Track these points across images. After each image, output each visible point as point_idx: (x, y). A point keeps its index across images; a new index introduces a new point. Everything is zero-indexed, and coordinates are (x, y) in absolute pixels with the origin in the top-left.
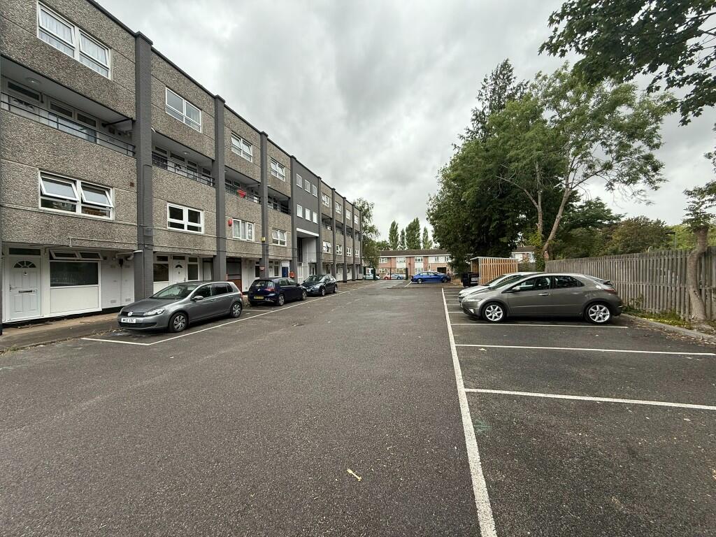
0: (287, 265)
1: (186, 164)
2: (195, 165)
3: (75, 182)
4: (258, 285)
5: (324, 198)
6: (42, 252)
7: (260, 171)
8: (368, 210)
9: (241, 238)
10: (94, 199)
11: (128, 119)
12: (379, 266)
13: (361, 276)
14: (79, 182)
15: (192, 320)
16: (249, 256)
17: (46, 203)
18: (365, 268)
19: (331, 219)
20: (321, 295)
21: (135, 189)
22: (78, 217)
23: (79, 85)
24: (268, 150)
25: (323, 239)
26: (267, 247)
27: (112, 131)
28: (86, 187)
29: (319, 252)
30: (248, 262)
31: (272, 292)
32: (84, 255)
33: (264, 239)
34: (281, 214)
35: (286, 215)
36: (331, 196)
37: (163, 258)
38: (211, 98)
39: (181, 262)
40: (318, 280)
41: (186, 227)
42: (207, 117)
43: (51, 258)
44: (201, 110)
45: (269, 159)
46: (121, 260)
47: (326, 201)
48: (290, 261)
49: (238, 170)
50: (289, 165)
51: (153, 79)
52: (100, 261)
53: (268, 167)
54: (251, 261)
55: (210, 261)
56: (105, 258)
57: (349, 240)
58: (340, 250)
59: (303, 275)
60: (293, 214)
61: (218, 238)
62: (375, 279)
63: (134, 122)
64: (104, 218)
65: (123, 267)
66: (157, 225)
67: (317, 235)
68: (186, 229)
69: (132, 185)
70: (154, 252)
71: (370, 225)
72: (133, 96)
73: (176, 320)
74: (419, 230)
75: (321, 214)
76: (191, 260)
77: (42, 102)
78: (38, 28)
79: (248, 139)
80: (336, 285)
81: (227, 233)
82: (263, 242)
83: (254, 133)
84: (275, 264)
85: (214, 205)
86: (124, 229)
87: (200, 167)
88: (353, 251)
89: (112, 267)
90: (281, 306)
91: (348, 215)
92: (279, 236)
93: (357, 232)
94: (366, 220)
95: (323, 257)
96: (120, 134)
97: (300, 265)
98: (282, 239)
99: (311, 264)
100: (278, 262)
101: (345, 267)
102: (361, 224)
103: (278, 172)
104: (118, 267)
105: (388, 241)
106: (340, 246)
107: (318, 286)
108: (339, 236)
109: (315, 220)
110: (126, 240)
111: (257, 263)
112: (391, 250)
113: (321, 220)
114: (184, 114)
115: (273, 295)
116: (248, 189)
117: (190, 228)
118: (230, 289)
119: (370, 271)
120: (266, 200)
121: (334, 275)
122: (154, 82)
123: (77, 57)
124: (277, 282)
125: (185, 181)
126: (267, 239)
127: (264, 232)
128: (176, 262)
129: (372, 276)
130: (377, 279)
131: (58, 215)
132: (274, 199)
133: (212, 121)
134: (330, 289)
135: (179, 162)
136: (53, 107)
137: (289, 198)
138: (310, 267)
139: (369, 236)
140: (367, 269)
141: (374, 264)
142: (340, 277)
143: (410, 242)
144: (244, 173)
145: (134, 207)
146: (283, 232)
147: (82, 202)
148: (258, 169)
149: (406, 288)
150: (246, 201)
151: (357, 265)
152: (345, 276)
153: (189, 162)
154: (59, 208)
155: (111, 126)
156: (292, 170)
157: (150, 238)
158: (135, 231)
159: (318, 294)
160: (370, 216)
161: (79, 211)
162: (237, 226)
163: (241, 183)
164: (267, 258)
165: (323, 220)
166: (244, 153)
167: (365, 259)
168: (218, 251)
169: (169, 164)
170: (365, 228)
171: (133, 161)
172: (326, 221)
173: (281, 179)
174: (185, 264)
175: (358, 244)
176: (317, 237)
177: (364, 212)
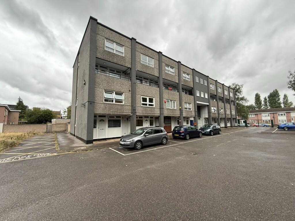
0: (192, 119)
1: (149, 81)
2: (152, 81)
3: (113, 92)
4: (177, 129)
5: (211, 86)
6: (106, 116)
7: (178, 78)
8: (239, 88)
9: (170, 108)
10: (119, 97)
11: (129, 68)
12: (249, 119)
13: (236, 124)
14: (114, 92)
15: (144, 145)
16: (174, 116)
17: (106, 100)
18: (239, 120)
19: (216, 95)
20: (211, 135)
21: (130, 92)
22: (114, 104)
23: (115, 61)
24: (181, 69)
25: (211, 106)
26: (182, 111)
27: (125, 74)
28: (116, 94)
29: (209, 112)
30: (174, 118)
31: (183, 133)
32: (117, 117)
33: (180, 108)
34: (189, 96)
35: (191, 96)
36: (215, 84)
37: (141, 117)
38: (157, 53)
39: (147, 119)
40: (209, 127)
41: (148, 105)
42: (155, 60)
43: (108, 118)
44: (153, 59)
45: (182, 72)
46: (127, 118)
47: (212, 87)
48: (194, 117)
49: (168, 79)
50: (191, 73)
51: (137, 52)
52: (121, 119)
53: (182, 76)
54: (175, 118)
55: (157, 118)
56: (123, 118)
57: (227, 106)
58: (222, 111)
59: (201, 124)
60: (194, 95)
61: (160, 108)
62: (246, 126)
63: (131, 68)
64: (121, 103)
65: (128, 121)
66: (138, 105)
67: (208, 104)
68: (148, 106)
69: (130, 91)
70: (137, 115)
71: (241, 96)
72: (130, 60)
73: (137, 145)
74: (279, 97)
75: (209, 94)
76: (151, 118)
77: (107, 69)
78: (105, 47)
79: (172, 66)
80: (220, 130)
81: (164, 106)
82: (180, 109)
83: (175, 62)
84: (187, 119)
85: (159, 95)
86: (127, 107)
87: (154, 81)
88: (230, 111)
89: (125, 121)
90: (187, 140)
91: (226, 93)
92: (188, 106)
93: (232, 101)
94: (238, 94)
95: (212, 115)
96: (128, 74)
97: (200, 119)
98: (190, 107)
99: (205, 118)
100: (188, 118)
101: (226, 120)
102: (234, 97)
103: (187, 77)
104: (127, 121)
105: (254, 104)
106: (222, 109)
107: (209, 130)
108: (221, 104)
109: (206, 97)
110: (127, 111)
111: (178, 118)
112: (257, 109)
113: (210, 96)
114: (147, 62)
115: (183, 134)
116: (173, 87)
117: (149, 105)
118: (161, 131)
119: (242, 122)
120: (181, 90)
121: (219, 125)
122: (137, 53)
123: (115, 52)
124: (185, 128)
125: (147, 87)
126: (181, 107)
127: (181, 105)
128: (146, 119)
129: (244, 124)
130: (248, 126)
131: (109, 104)
132: (185, 89)
133: (157, 62)
134: (216, 132)
135: (147, 80)
136: (110, 70)
137: (192, 88)
138: (205, 120)
139: (241, 102)
140: (240, 120)
141: (245, 118)
142: (223, 125)
143: (271, 104)
144: (171, 80)
145: (130, 99)
146: (190, 104)
147: (115, 99)
148: (177, 78)
149: (274, 133)
150: (172, 92)
151: (233, 119)
152: (226, 124)
153: (150, 80)
154: (110, 101)
155: (125, 72)
156: (193, 75)
157: (135, 110)
158: (130, 107)
159: (209, 134)
160: (241, 92)
161: (114, 102)
162: (168, 103)
163: (170, 85)
164: (182, 116)
165: (211, 97)
166: (171, 72)
167: (238, 115)
168: (160, 114)
169: (143, 82)
170: (238, 99)
171: (130, 82)
172: (213, 97)
173: (188, 80)
174: (149, 119)
175: (233, 107)
176: (208, 105)
177: (236, 90)
